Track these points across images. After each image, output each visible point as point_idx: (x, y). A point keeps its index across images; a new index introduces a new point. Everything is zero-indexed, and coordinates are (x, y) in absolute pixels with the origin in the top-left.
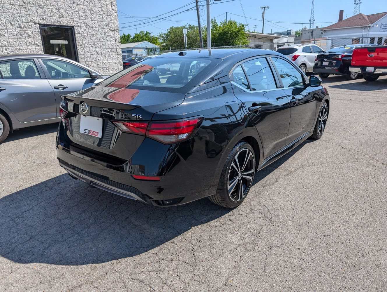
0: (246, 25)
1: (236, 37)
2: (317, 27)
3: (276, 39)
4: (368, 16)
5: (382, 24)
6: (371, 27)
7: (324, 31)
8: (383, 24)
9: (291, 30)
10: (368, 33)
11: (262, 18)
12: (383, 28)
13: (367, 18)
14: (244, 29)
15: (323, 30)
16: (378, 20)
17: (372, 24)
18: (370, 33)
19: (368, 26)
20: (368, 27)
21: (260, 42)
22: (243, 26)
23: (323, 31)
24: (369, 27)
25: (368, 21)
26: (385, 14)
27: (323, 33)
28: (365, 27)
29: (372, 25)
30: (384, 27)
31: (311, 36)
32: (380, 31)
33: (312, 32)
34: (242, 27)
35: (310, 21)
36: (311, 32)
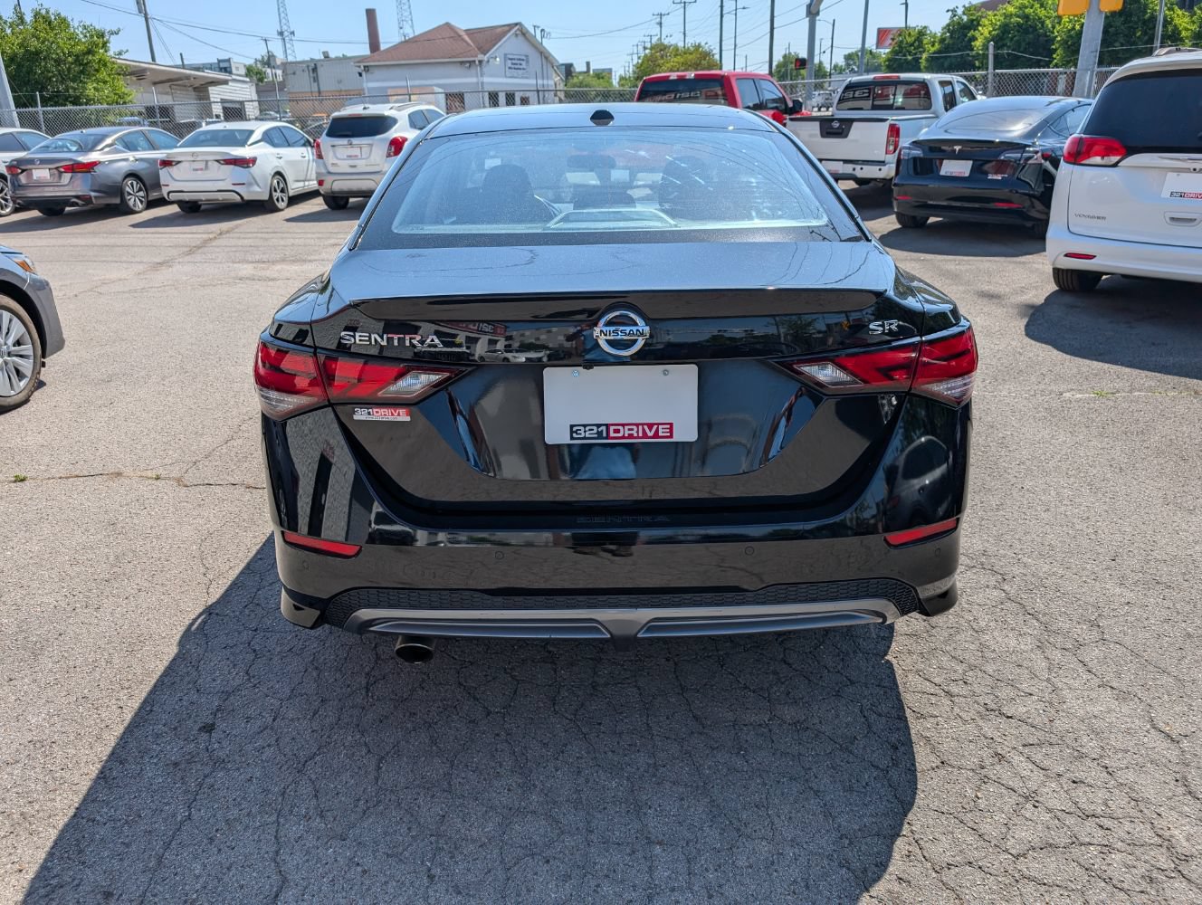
0: (112, 33)
1: (82, 72)
2: (326, 55)
3: (213, 88)
4: (467, 31)
5: (506, 57)
6: (484, 62)
7: (365, 67)
8: (511, 57)
9: (228, 60)
10: (481, 79)
11: (140, 12)
12: (510, 68)
13: (466, 38)
14: (105, 44)
15: (362, 65)
16: (497, 46)
17: (485, 54)
18: (486, 80)
19: (477, 60)
20: (477, 62)
21: (162, 93)
22: (101, 35)
23: (362, 68)
24: (480, 62)
25: (472, 44)
26: (509, 31)
27: (364, 74)
28: (470, 62)
29: (485, 58)
30: (512, 64)
31: (314, 81)
32: (506, 77)
33: (315, 70)
34: (99, 39)
35: (281, 33)
36: (310, 68)
